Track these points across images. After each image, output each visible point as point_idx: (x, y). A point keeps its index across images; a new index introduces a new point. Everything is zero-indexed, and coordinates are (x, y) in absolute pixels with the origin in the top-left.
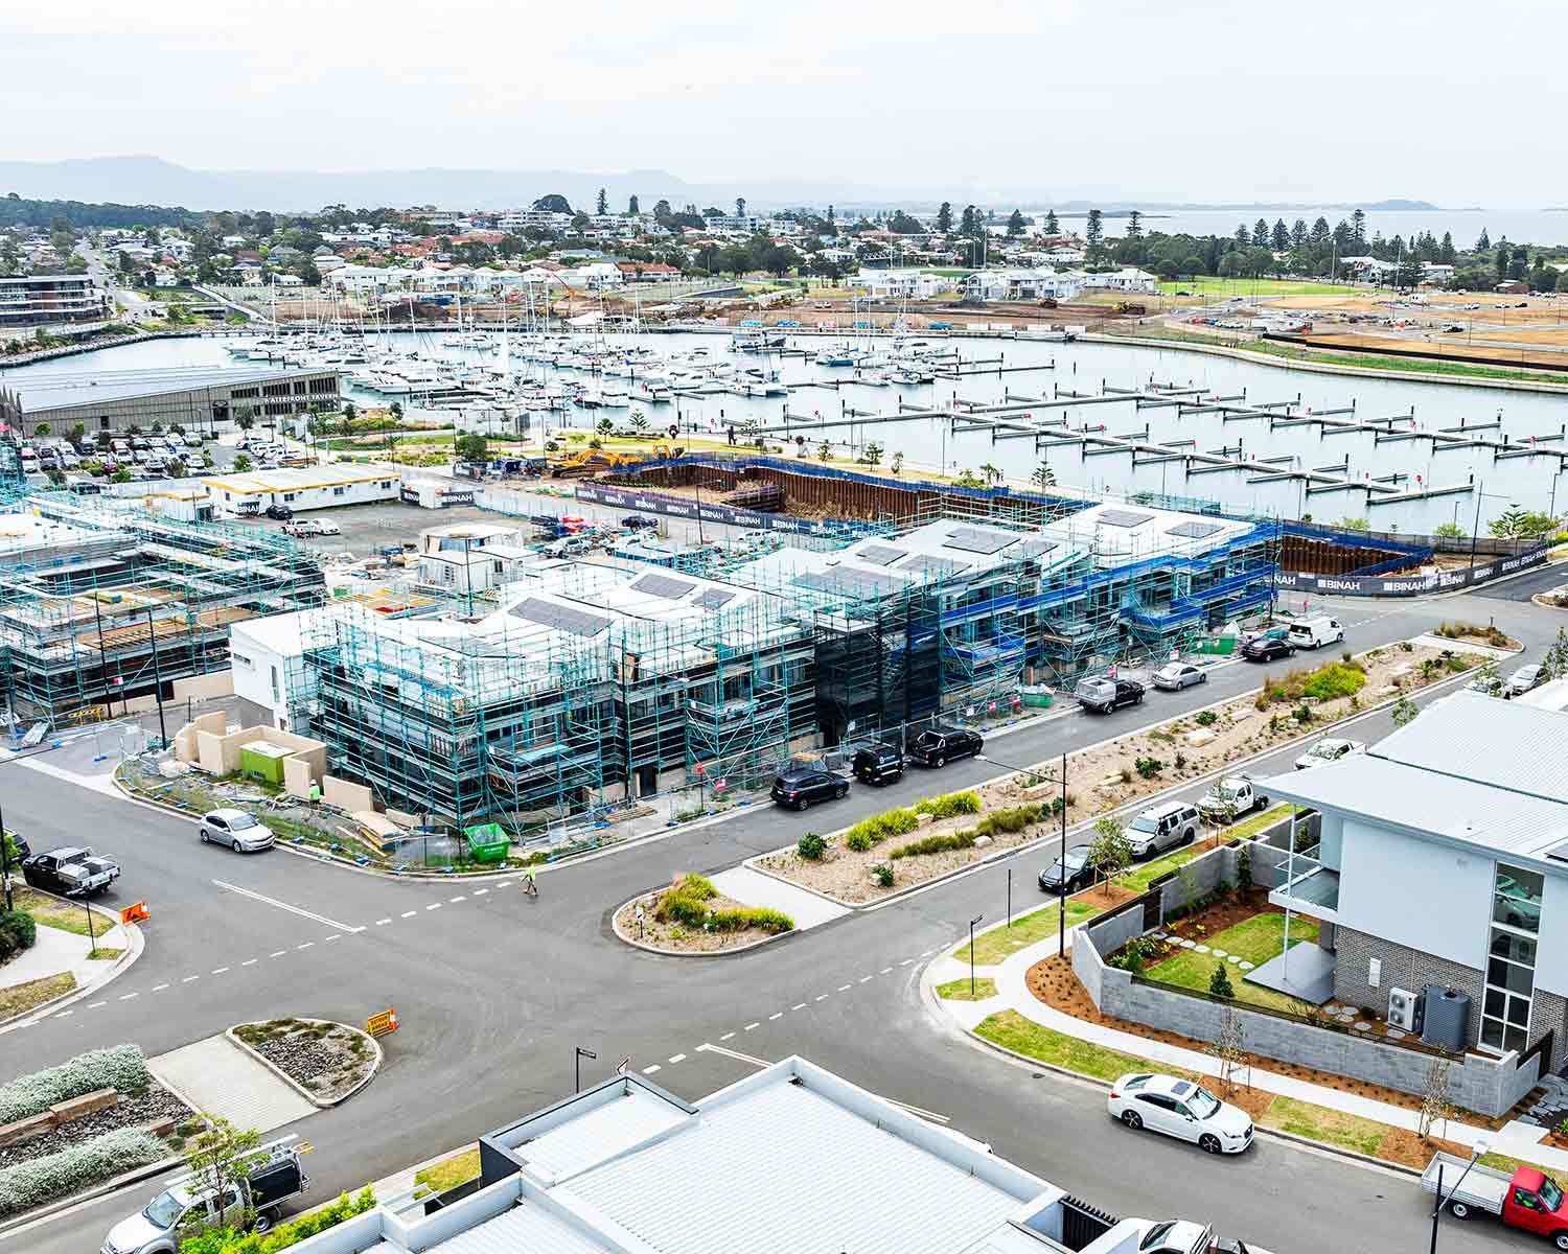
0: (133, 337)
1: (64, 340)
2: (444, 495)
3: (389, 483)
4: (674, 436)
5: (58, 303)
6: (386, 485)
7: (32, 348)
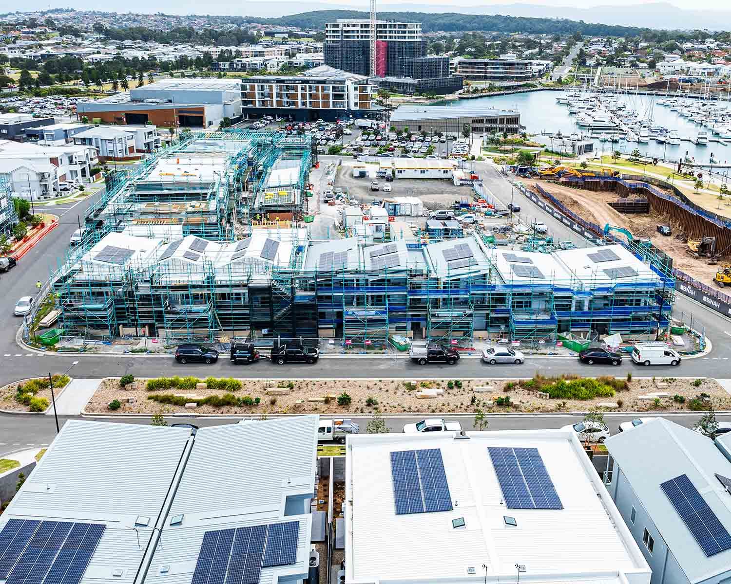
0: (535, 89)
1: (500, 88)
2: (461, 180)
3: (447, 171)
4: (655, 164)
5: (515, 72)
6: (445, 172)
7: (484, 91)
